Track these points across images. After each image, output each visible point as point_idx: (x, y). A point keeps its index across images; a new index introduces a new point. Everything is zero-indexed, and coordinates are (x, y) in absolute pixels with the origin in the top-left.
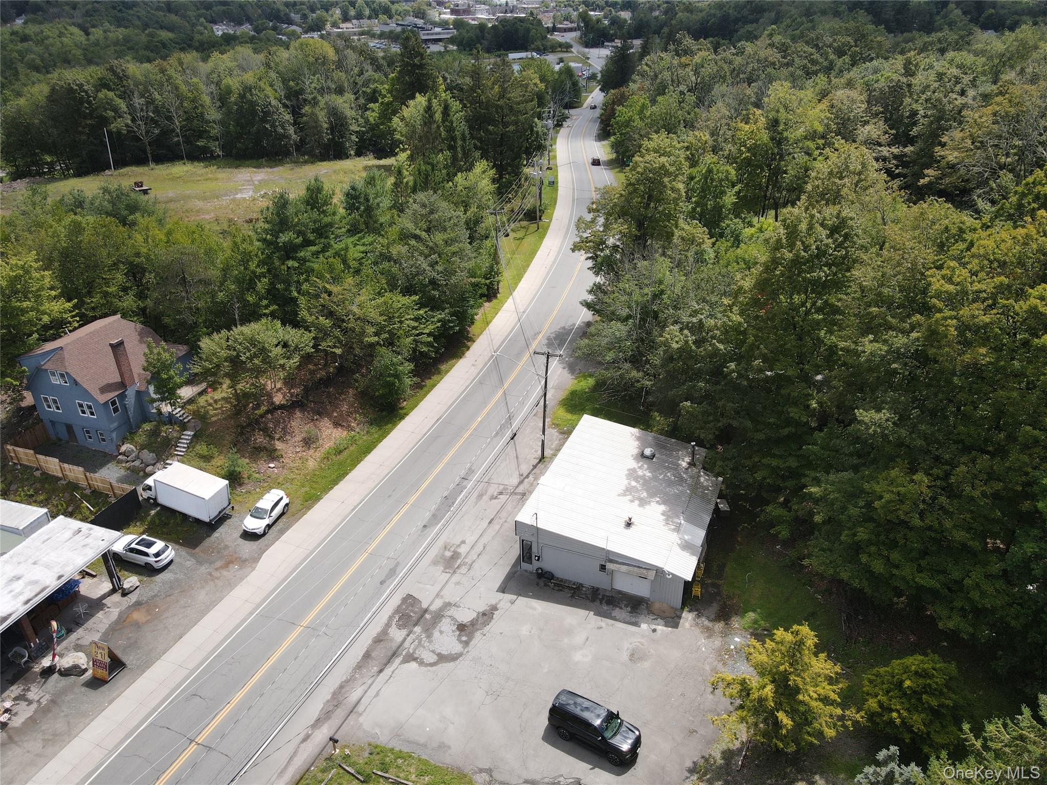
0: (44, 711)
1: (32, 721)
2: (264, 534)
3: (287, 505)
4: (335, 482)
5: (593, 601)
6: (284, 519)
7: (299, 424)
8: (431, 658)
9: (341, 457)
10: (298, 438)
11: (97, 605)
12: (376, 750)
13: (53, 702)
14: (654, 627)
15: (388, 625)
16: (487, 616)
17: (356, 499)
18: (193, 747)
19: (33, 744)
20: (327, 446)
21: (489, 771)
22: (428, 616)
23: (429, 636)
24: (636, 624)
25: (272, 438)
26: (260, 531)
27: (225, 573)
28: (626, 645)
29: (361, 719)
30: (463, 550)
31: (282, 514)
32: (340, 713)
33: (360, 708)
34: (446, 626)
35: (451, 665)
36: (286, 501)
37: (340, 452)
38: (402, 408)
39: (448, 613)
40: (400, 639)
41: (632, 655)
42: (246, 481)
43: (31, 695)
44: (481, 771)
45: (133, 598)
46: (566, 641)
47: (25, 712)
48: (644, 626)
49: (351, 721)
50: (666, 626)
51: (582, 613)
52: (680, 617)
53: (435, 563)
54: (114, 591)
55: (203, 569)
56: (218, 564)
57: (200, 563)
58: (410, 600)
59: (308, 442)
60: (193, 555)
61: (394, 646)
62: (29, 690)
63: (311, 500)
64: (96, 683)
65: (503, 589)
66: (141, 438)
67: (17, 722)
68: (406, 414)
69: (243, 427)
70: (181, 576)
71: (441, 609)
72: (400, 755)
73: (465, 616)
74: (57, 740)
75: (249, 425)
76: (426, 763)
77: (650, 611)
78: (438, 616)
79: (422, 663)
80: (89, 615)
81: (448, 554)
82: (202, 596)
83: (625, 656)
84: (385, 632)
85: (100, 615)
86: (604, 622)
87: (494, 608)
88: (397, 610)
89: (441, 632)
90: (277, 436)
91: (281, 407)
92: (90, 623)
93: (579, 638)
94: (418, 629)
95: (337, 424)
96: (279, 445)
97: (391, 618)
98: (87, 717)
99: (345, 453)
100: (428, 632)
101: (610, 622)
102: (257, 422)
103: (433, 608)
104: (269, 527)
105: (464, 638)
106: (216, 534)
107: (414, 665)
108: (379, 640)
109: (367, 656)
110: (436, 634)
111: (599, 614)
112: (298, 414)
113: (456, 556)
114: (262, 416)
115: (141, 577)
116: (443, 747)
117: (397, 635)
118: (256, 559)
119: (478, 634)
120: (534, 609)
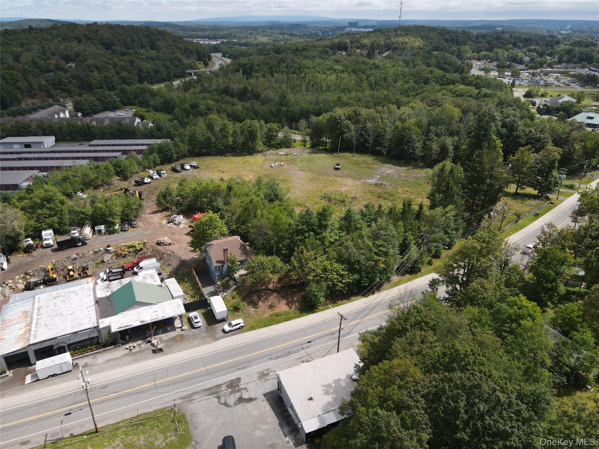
0: (140, 352)
1: (136, 352)
2: (228, 332)
3: (242, 327)
4: (265, 326)
5: (284, 419)
6: (238, 331)
7: (273, 299)
8: (223, 401)
9: (276, 318)
10: (269, 304)
11: (174, 329)
12: (183, 416)
13: (144, 350)
14: (290, 441)
15: (225, 383)
16: (250, 400)
17: (265, 336)
18: (153, 383)
19: (130, 358)
20: (276, 311)
21: (197, 443)
22: (237, 388)
23: (229, 395)
24: (286, 436)
25: (260, 299)
26: (227, 331)
27: (208, 339)
28: (274, 441)
29: (190, 405)
30: (271, 374)
31: (239, 328)
32: (188, 399)
33: (193, 402)
34: (237, 395)
35: (224, 407)
36: (242, 325)
37: (277, 316)
38: (317, 309)
39: (242, 391)
40: (222, 389)
41: (271, 444)
42: (240, 311)
43: (142, 346)
44: (196, 442)
45: (183, 332)
46: (260, 425)
47: (137, 349)
48: (287, 439)
49: (187, 404)
50: (294, 444)
51: (276, 420)
52: (301, 445)
53: (259, 373)
54: (181, 328)
55: (204, 334)
56: (209, 335)
57: (206, 332)
58: (239, 380)
59: (271, 307)
60: (206, 328)
61: (219, 390)
62: (142, 344)
63: (253, 328)
64: (154, 352)
65: (265, 395)
66: (224, 281)
67: (134, 351)
68: (316, 312)
69: (252, 292)
70: (198, 333)
71: (243, 389)
72: (186, 422)
73: (246, 396)
74: (135, 361)
75: (254, 292)
76: (188, 428)
77: (295, 436)
78: (239, 390)
79: (219, 401)
80: (170, 331)
81: (266, 372)
82: (196, 342)
83: (269, 443)
84: (221, 385)
85: (172, 332)
86: (278, 428)
87: (256, 399)
88: (232, 381)
89: (234, 396)
90: (262, 300)
91: (270, 290)
92: (168, 334)
93: (265, 427)
94: (230, 390)
95: (287, 304)
96: (260, 303)
97: (228, 382)
98: (145, 359)
99: (279, 317)
100: (231, 393)
101: (280, 429)
102: (258, 291)
103: (241, 387)
104: (231, 331)
105: (237, 402)
106: (217, 325)
107: (217, 400)
108: (218, 386)
109: (210, 389)
110: (232, 395)
111: (280, 424)
112: (275, 294)
113: (268, 374)
114: (261, 290)
115: (190, 327)
116: (196, 428)
117: (224, 387)
118: (218, 339)
119: (242, 404)
120: (265, 408)
